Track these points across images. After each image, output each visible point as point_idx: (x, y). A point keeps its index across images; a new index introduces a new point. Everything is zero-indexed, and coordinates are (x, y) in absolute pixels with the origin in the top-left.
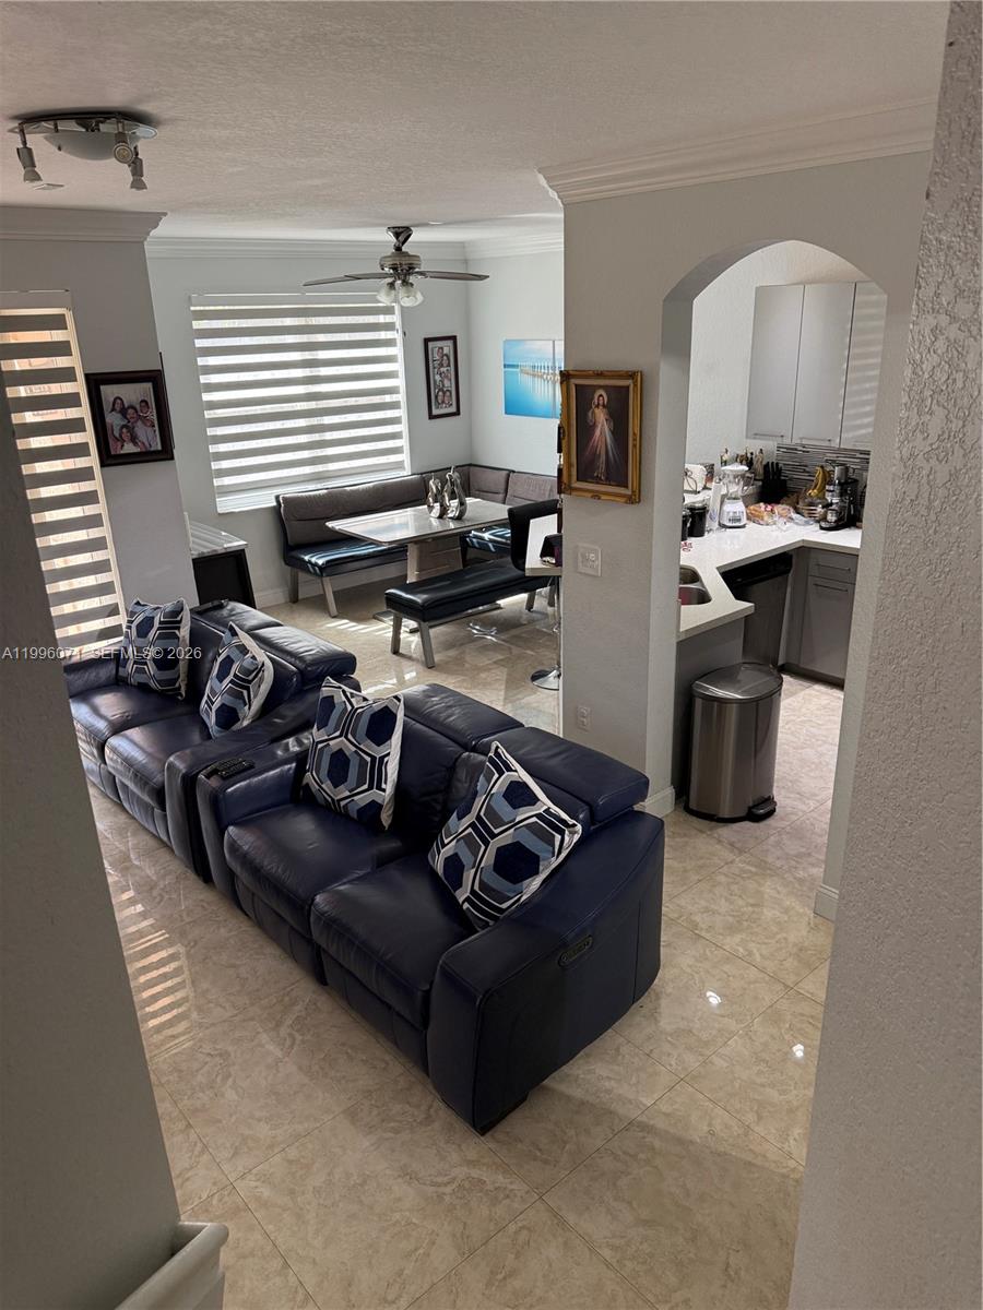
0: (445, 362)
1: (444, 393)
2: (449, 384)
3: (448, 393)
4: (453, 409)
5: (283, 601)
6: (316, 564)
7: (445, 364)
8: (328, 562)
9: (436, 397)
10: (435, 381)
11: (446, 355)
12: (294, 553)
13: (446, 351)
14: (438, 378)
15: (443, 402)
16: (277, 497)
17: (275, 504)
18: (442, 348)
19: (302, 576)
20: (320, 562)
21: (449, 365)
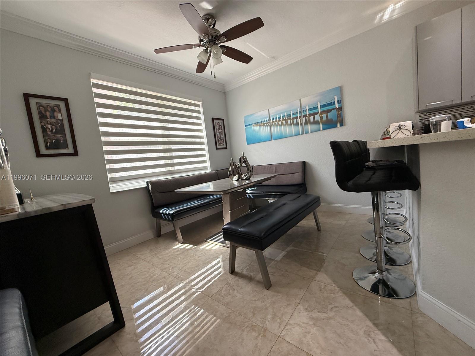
0: (220, 128)
1: (221, 140)
2: (222, 137)
3: (222, 140)
4: (225, 146)
5: (152, 237)
6: (169, 214)
7: (221, 129)
8: (176, 212)
9: (218, 141)
10: (217, 135)
11: (220, 125)
12: (157, 210)
13: (220, 124)
14: (218, 133)
15: (221, 143)
16: (147, 182)
17: (146, 186)
18: (219, 123)
19: (162, 222)
20: (171, 212)
21: (222, 129)
